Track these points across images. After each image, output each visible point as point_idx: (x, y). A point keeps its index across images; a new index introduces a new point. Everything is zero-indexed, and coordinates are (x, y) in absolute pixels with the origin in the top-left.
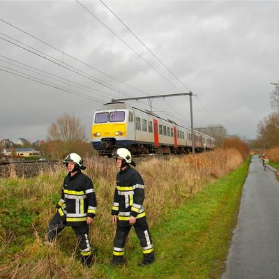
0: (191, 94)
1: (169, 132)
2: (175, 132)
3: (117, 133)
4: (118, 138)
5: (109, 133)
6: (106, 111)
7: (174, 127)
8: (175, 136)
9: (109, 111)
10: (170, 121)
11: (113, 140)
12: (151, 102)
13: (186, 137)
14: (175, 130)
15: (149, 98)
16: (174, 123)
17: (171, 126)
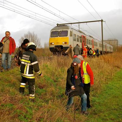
0: (102, 21)
3: (63, 43)
4: (64, 46)
5: (59, 43)
6: (57, 30)
8: (93, 45)
9: (59, 31)
10: (90, 36)
11: (61, 47)
12: (79, 25)
13: (98, 45)
14: (93, 41)
16: (92, 37)
17: (91, 39)
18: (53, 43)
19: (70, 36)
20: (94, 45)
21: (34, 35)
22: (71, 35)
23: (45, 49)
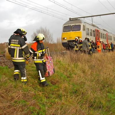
1: (104, 36)
2: (107, 36)
5: (72, 38)
6: (70, 25)
7: (107, 34)
8: (107, 39)
10: (104, 30)
12: (92, 19)
13: (113, 39)
14: (107, 35)
17: (105, 33)
18: (66, 38)
19: (83, 30)
20: (109, 39)
21: (46, 31)
22: (84, 30)
23: (57, 44)
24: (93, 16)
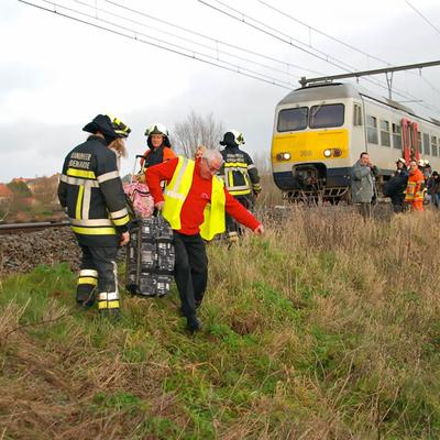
3: (328, 153)
4: (330, 164)
5: (310, 153)
6: (302, 105)
9: (310, 105)
10: (436, 123)
11: (320, 167)
12: (389, 81)
15: (385, 71)
18: (287, 156)
19: (355, 124)
22: (358, 122)
24: (392, 70)
